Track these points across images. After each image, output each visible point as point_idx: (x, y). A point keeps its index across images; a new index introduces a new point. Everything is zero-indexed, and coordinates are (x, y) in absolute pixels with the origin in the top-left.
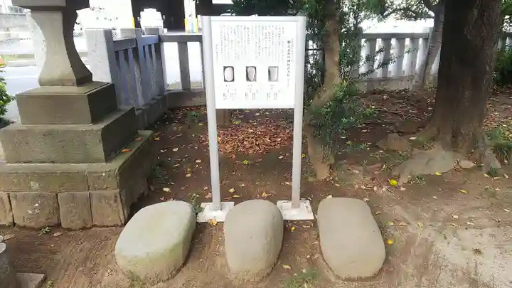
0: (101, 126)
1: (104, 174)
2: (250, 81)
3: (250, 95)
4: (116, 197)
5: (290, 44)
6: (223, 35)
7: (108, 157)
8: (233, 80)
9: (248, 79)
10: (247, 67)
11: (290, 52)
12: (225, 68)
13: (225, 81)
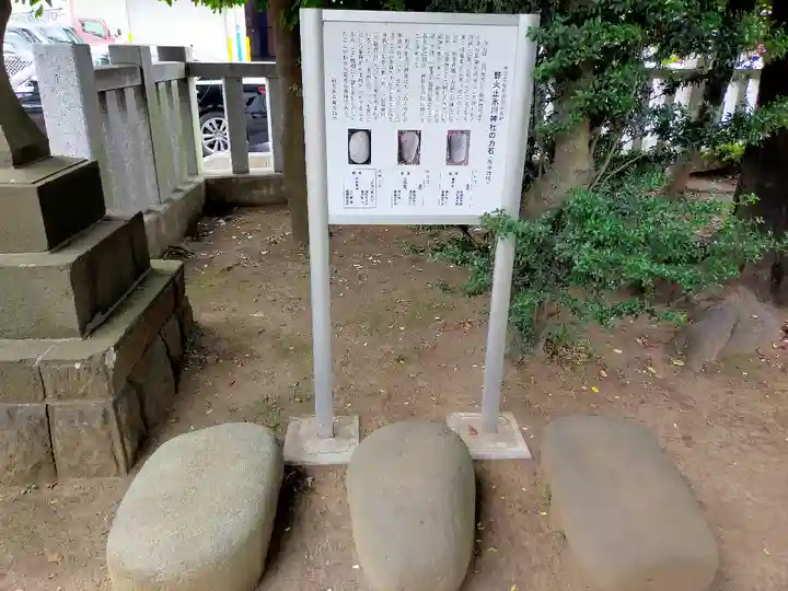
0: (69, 257)
1: (77, 366)
2: (406, 163)
3: (405, 194)
4: (105, 415)
5: (500, 80)
6: (348, 55)
7: (88, 328)
8: (368, 161)
9: (401, 159)
10: (401, 133)
11: (499, 99)
12: (352, 132)
13: (351, 162)
